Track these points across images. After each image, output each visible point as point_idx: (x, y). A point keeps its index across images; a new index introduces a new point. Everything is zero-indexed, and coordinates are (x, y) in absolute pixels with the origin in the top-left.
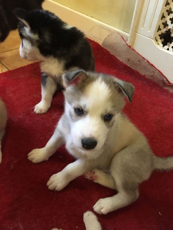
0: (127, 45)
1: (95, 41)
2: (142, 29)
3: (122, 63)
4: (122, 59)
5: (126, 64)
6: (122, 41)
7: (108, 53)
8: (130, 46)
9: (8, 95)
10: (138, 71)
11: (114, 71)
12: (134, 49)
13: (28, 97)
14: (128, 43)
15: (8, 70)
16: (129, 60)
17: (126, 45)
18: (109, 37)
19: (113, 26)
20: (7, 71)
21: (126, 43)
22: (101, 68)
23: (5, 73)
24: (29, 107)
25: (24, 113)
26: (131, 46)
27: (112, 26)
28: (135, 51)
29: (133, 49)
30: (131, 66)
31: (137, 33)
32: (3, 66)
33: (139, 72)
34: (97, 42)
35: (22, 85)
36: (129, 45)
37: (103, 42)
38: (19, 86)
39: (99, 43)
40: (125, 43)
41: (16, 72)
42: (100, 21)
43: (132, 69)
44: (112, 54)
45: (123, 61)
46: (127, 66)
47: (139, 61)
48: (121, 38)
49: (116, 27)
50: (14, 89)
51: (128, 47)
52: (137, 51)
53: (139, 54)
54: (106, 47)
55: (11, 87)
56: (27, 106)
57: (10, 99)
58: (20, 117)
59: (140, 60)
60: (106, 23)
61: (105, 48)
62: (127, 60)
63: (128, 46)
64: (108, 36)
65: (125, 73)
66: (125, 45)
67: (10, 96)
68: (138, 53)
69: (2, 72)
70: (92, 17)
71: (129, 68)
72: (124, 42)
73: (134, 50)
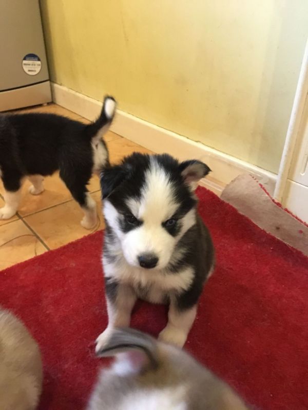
0: (273, 201)
1: (208, 188)
2: (302, 175)
3: (264, 232)
4: (264, 224)
5: (273, 235)
6: (263, 194)
7: (234, 212)
8: (278, 204)
9: (44, 311)
10: (299, 250)
11: (249, 247)
12: (289, 210)
13: (82, 313)
14: (274, 198)
15: (47, 250)
16: (278, 228)
17: (271, 201)
18: (235, 182)
19: (237, 158)
20: (46, 253)
21: (271, 198)
22: (223, 240)
23: (42, 256)
24: (85, 339)
25: (75, 355)
26: (280, 202)
27: (235, 157)
28: (291, 214)
29: (286, 210)
30: (284, 240)
31: (293, 182)
32: (38, 240)
33: (302, 251)
34: (211, 190)
35: (71, 285)
36: (276, 201)
37: (223, 191)
38: (66, 289)
39: (216, 193)
40: (269, 198)
41: (61, 255)
42: (213, 148)
43: (285, 245)
44: (241, 213)
45: (265, 229)
46: (276, 238)
47: (301, 232)
48: (260, 187)
49: (243, 160)
50: (56, 295)
51: (276, 205)
52: (294, 213)
53: (299, 220)
54: (228, 200)
55: (52, 290)
56: (80, 337)
57: (47, 320)
58: (66, 366)
59: (303, 230)
60: (224, 153)
61: (227, 202)
62: (274, 228)
63: (276, 203)
64: (232, 181)
65: (271, 251)
66: (268, 201)
67: (48, 312)
68: (296, 218)
69: (36, 253)
70: (197, 142)
71: (279, 242)
72: (267, 195)
73: (288, 212)
